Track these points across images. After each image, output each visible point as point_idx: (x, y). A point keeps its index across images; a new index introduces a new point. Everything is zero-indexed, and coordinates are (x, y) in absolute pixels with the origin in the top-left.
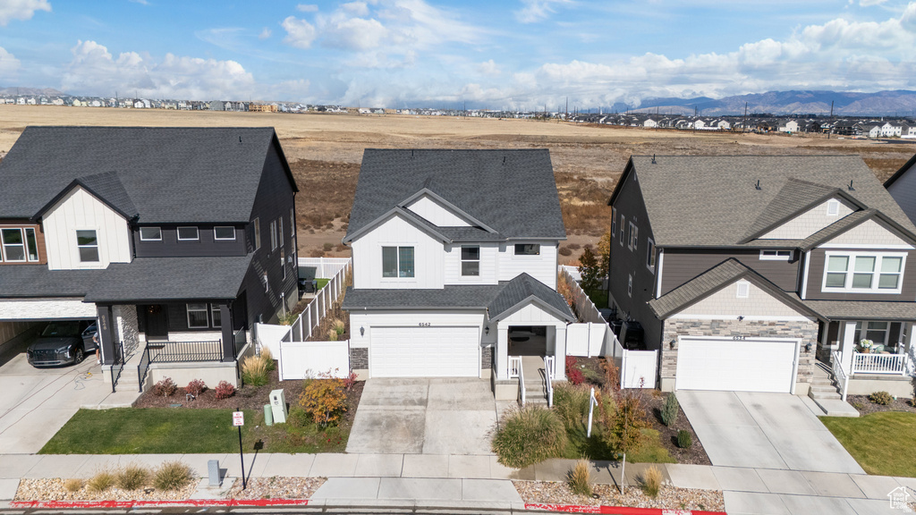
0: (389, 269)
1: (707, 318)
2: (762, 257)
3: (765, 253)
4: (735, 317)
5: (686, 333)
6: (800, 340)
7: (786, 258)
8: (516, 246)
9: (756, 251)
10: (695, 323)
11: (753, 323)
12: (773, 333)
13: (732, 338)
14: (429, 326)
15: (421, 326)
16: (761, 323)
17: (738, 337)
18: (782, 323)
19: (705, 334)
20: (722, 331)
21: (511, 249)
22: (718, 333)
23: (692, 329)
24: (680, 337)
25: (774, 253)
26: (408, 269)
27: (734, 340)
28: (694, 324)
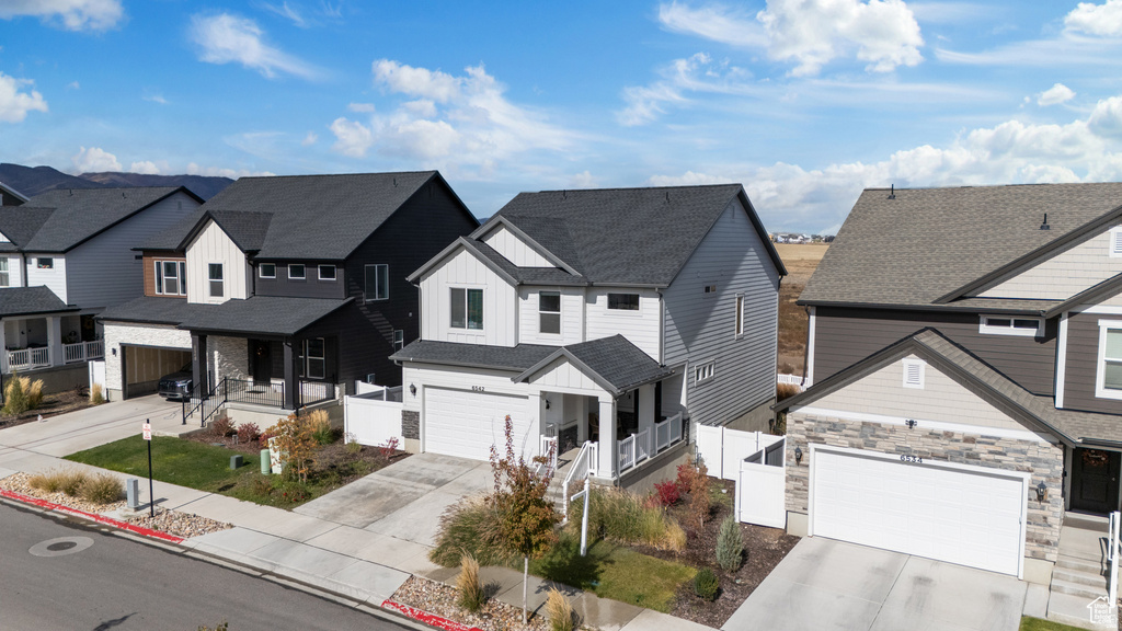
0: (456, 320)
1: (855, 417)
2: (984, 329)
3: (991, 323)
4: (901, 422)
5: (821, 440)
6: (1027, 476)
7: (1031, 332)
8: (610, 296)
9: (972, 317)
10: (834, 425)
11: (933, 435)
12: (972, 457)
13: (898, 457)
14: (483, 392)
15: (475, 390)
16: (948, 435)
17: (909, 456)
18: (989, 440)
19: (852, 446)
20: (881, 444)
21: (603, 300)
22: (873, 446)
23: (828, 435)
24: (812, 446)
25: (1007, 323)
26: (476, 319)
27: (902, 462)
28: (834, 427)
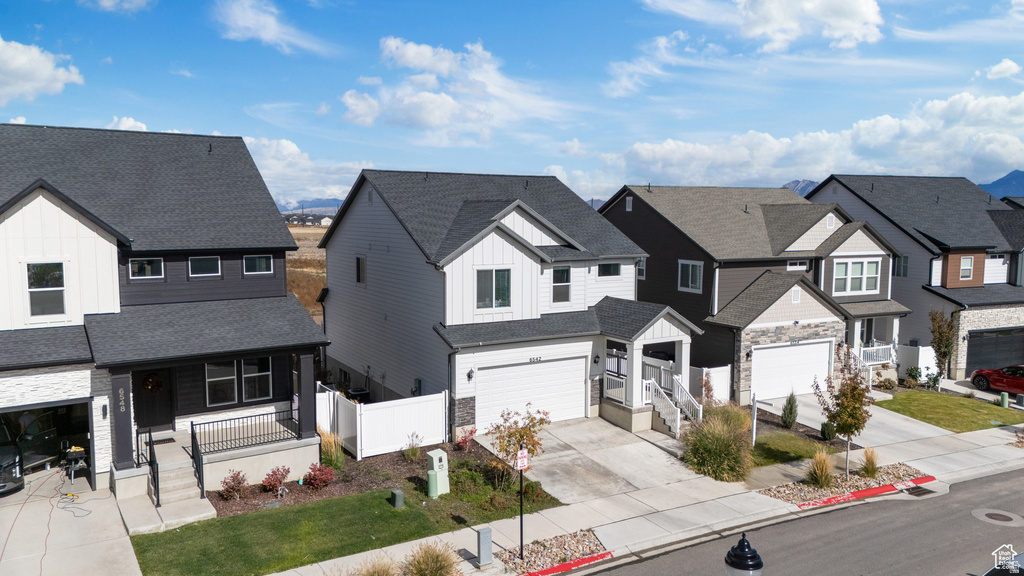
0: (483, 299)
1: (772, 325)
2: (790, 268)
3: (791, 264)
4: (791, 323)
5: (757, 343)
6: (834, 339)
7: (804, 268)
8: (599, 265)
9: (783, 262)
10: (763, 332)
11: (804, 327)
12: (817, 335)
13: (789, 343)
14: (540, 362)
15: (532, 362)
16: (809, 325)
17: (795, 342)
18: (823, 324)
19: (771, 342)
20: (784, 338)
21: (595, 269)
22: (779, 340)
23: (763, 338)
24: (753, 347)
25: (795, 264)
26: (504, 297)
27: (791, 345)
28: (764, 333)
